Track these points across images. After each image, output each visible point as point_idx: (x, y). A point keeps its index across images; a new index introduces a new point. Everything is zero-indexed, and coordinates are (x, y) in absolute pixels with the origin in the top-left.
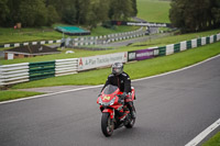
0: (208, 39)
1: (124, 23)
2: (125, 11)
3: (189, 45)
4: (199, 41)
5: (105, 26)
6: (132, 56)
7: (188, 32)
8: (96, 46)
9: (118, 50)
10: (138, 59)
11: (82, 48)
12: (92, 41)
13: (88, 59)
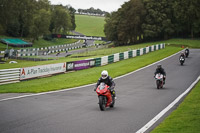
0: (138, 52)
1: (64, 36)
2: (65, 26)
3: (121, 57)
4: (130, 54)
5: (46, 39)
6: (71, 66)
7: (120, 45)
8: (38, 57)
9: (57, 60)
10: (75, 69)
11: (24, 59)
12: (33, 52)
13: (30, 69)
